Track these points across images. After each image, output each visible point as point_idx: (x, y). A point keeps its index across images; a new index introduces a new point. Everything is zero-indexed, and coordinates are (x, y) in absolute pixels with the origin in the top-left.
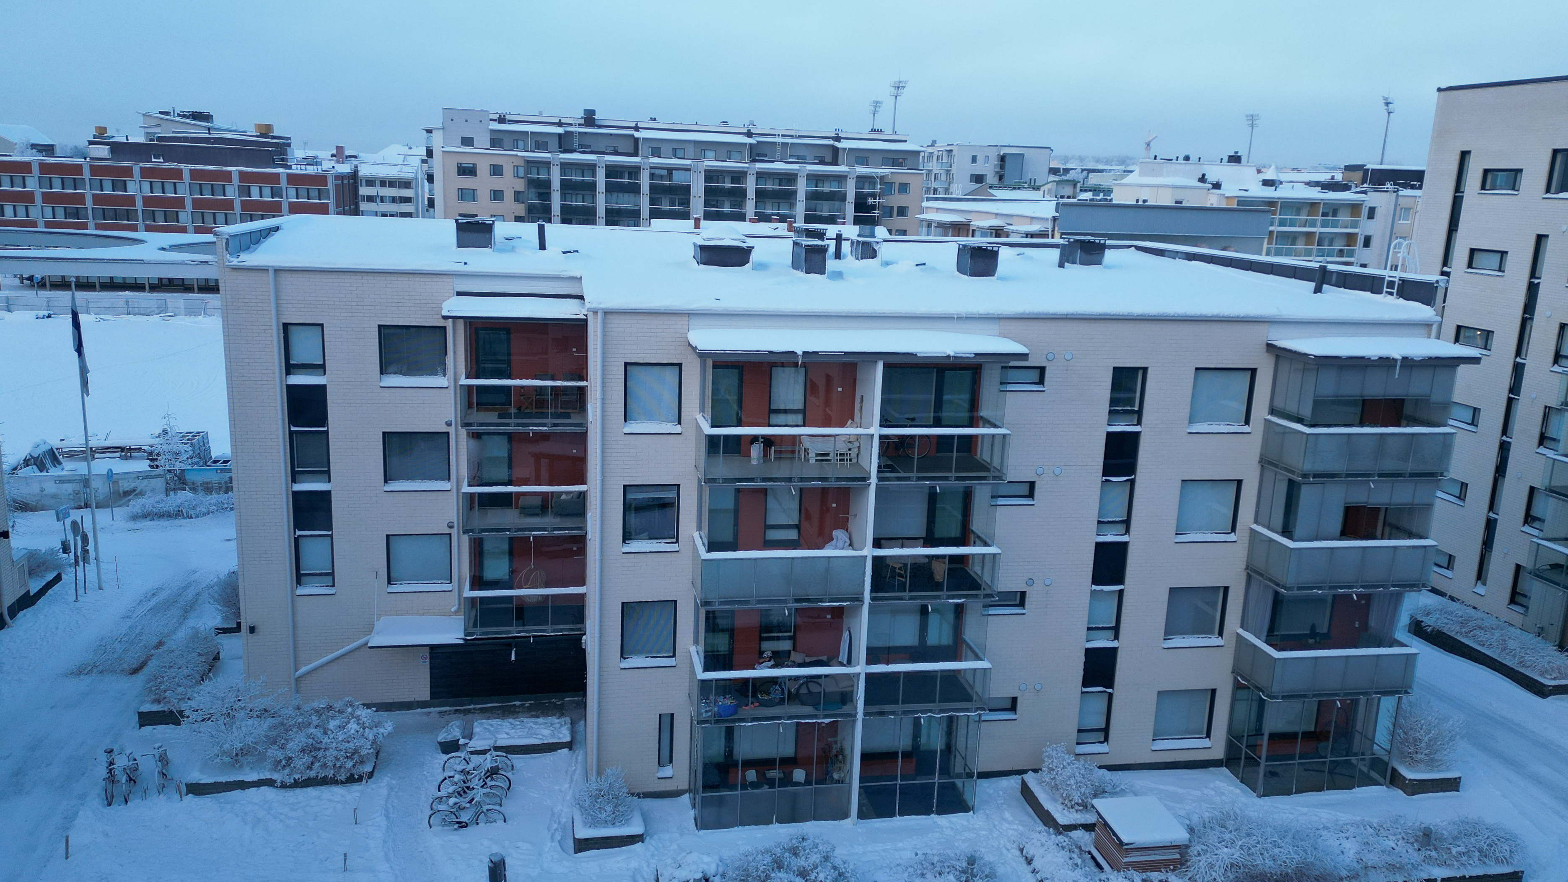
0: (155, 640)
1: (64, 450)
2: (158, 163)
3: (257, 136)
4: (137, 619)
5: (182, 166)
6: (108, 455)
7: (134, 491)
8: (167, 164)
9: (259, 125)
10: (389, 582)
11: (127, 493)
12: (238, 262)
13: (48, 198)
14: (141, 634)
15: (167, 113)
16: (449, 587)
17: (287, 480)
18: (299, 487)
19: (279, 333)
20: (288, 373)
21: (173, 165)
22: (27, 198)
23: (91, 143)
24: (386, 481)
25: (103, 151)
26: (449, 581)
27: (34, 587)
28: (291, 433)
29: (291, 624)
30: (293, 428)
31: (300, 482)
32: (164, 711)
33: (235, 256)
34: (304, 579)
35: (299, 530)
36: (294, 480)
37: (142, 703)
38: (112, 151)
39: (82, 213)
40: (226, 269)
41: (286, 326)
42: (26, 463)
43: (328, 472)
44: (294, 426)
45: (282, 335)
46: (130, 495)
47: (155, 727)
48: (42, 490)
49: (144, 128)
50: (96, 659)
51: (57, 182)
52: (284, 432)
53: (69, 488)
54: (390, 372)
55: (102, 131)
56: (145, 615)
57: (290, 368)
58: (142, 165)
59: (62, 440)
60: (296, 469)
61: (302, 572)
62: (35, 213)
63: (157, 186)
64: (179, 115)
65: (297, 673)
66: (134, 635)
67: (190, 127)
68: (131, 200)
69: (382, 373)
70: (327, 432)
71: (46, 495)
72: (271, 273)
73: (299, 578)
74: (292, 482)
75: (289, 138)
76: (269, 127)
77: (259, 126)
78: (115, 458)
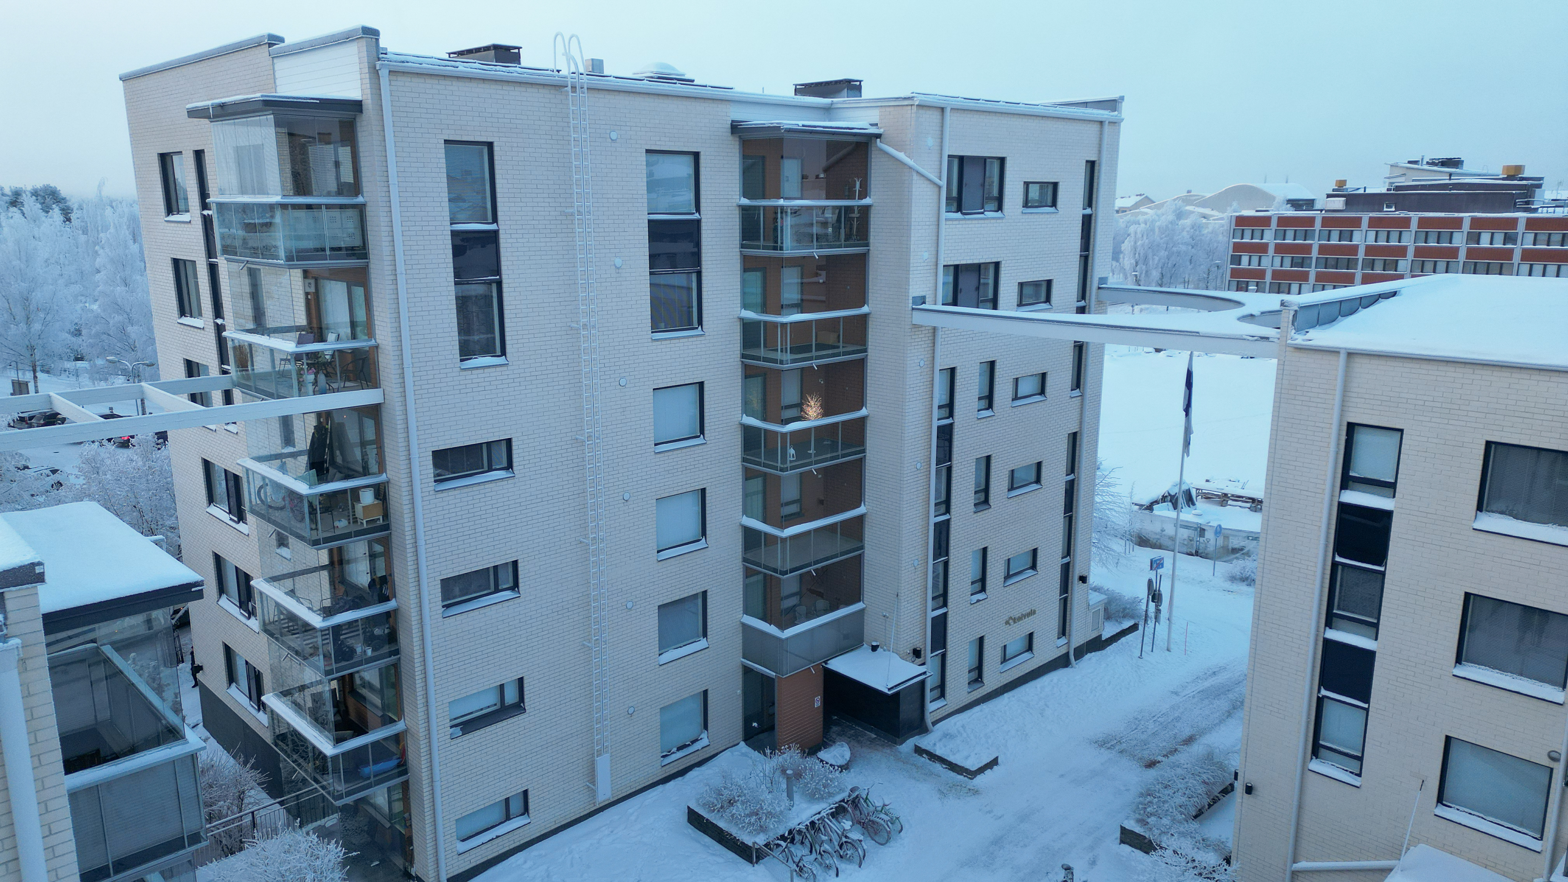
0: (1187, 732)
1: (1204, 491)
2: (1390, 212)
3: (1503, 179)
4: (1184, 698)
5: (1411, 214)
6: (1240, 503)
7: (1242, 550)
8: (1397, 213)
9: (1508, 166)
10: (1440, 800)
11: (1234, 551)
12: (1304, 340)
13: (1281, 249)
14: (1178, 719)
15: (1416, 162)
16: (1536, 845)
17: (1318, 622)
18: (1334, 635)
19: (1339, 435)
20: (1344, 486)
21: (1403, 213)
22: (1262, 249)
23: (1329, 196)
24: (1459, 660)
25: (1338, 203)
26: (1538, 836)
27: (1109, 630)
28: (1335, 565)
29: (1295, 803)
30: (1338, 559)
31: (1337, 629)
32: (1145, 837)
33: (1304, 332)
34: (1322, 751)
35: (1326, 689)
36: (1329, 624)
37: (1127, 818)
38: (1347, 203)
39: (1307, 262)
40: (1288, 349)
41: (1351, 428)
42: (1164, 499)
43: (1376, 626)
44: (1340, 556)
45: (1344, 437)
46: (1237, 553)
47: (1133, 849)
48: (1163, 530)
49: (1389, 178)
50: (1124, 733)
51: (1290, 234)
52: (1325, 560)
53: (1184, 534)
54: (1494, 509)
55: (1341, 184)
56: (1194, 697)
57: (1347, 481)
58: (1372, 215)
59: (1207, 481)
60: (1335, 611)
61: (1321, 742)
62: (1266, 262)
63: (1383, 235)
64: (1428, 163)
65: (1295, 865)
66: (1172, 718)
67: (1433, 174)
68: (1354, 249)
69: (1480, 508)
70: (1383, 574)
71: (1165, 535)
72: (1343, 357)
73: (1316, 750)
74: (1326, 625)
75: (1541, 179)
76: (1519, 168)
77: (1507, 168)
78: (1245, 508)
